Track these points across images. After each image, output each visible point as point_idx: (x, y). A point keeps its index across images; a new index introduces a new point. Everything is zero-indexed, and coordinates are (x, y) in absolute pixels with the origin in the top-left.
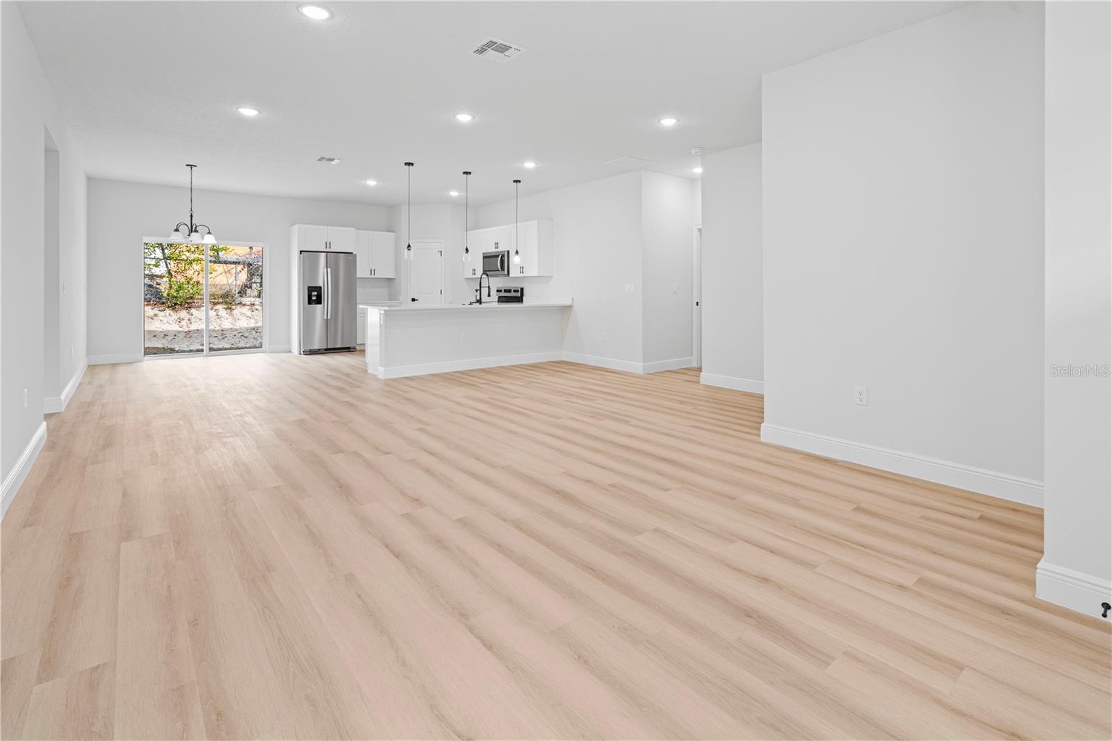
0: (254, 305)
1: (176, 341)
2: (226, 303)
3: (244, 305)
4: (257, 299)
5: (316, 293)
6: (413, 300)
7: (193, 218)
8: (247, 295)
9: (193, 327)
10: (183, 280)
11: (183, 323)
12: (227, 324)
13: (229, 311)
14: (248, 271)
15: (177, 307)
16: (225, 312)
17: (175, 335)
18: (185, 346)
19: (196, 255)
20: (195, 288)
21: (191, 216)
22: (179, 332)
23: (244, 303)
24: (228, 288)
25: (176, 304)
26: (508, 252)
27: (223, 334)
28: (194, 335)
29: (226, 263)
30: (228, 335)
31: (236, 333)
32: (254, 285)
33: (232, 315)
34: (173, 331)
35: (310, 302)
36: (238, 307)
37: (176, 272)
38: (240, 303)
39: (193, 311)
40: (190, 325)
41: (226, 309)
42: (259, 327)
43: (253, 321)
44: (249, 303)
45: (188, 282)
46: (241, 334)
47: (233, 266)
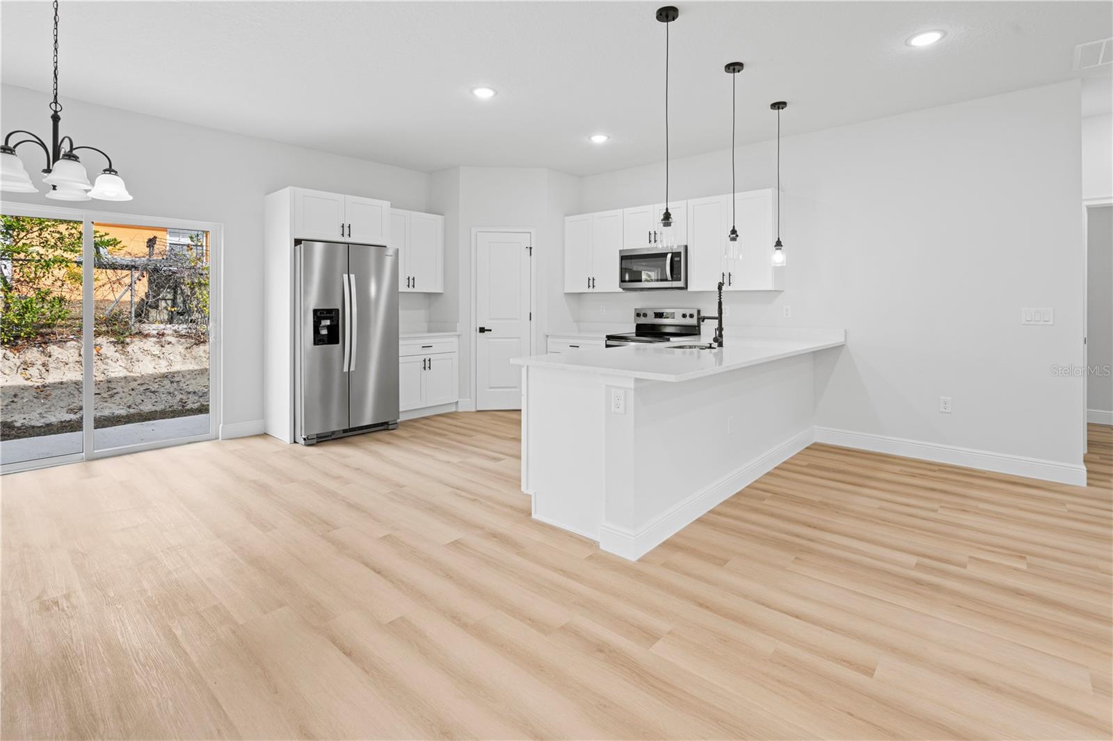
0: (163, 335)
1: (19, 406)
2: (114, 333)
3: (147, 336)
4: (169, 326)
5: (328, 322)
6: (482, 330)
7: (60, 124)
8: (151, 319)
9: (52, 378)
10: (32, 294)
11: (33, 371)
12: (117, 370)
13: (120, 347)
14: (150, 282)
15: (20, 342)
16: (112, 348)
17: (15, 396)
18: (35, 415)
19: (59, 252)
20: (56, 310)
21: (56, 118)
22: (24, 389)
23: (146, 332)
24: (116, 310)
25: (17, 337)
26: (686, 247)
27: (109, 388)
28: (54, 394)
29: (114, 267)
30: (119, 390)
31: (134, 384)
32: (163, 304)
33: (124, 353)
34: (10, 387)
35: (318, 340)
36: (136, 340)
37: (18, 281)
38: (140, 333)
39: (52, 348)
40: (45, 375)
41: (114, 343)
42: (174, 373)
43: (163, 363)
44: (155, 332)
45: (43, 299)
46: (145, 387)
47: (126, 272)
